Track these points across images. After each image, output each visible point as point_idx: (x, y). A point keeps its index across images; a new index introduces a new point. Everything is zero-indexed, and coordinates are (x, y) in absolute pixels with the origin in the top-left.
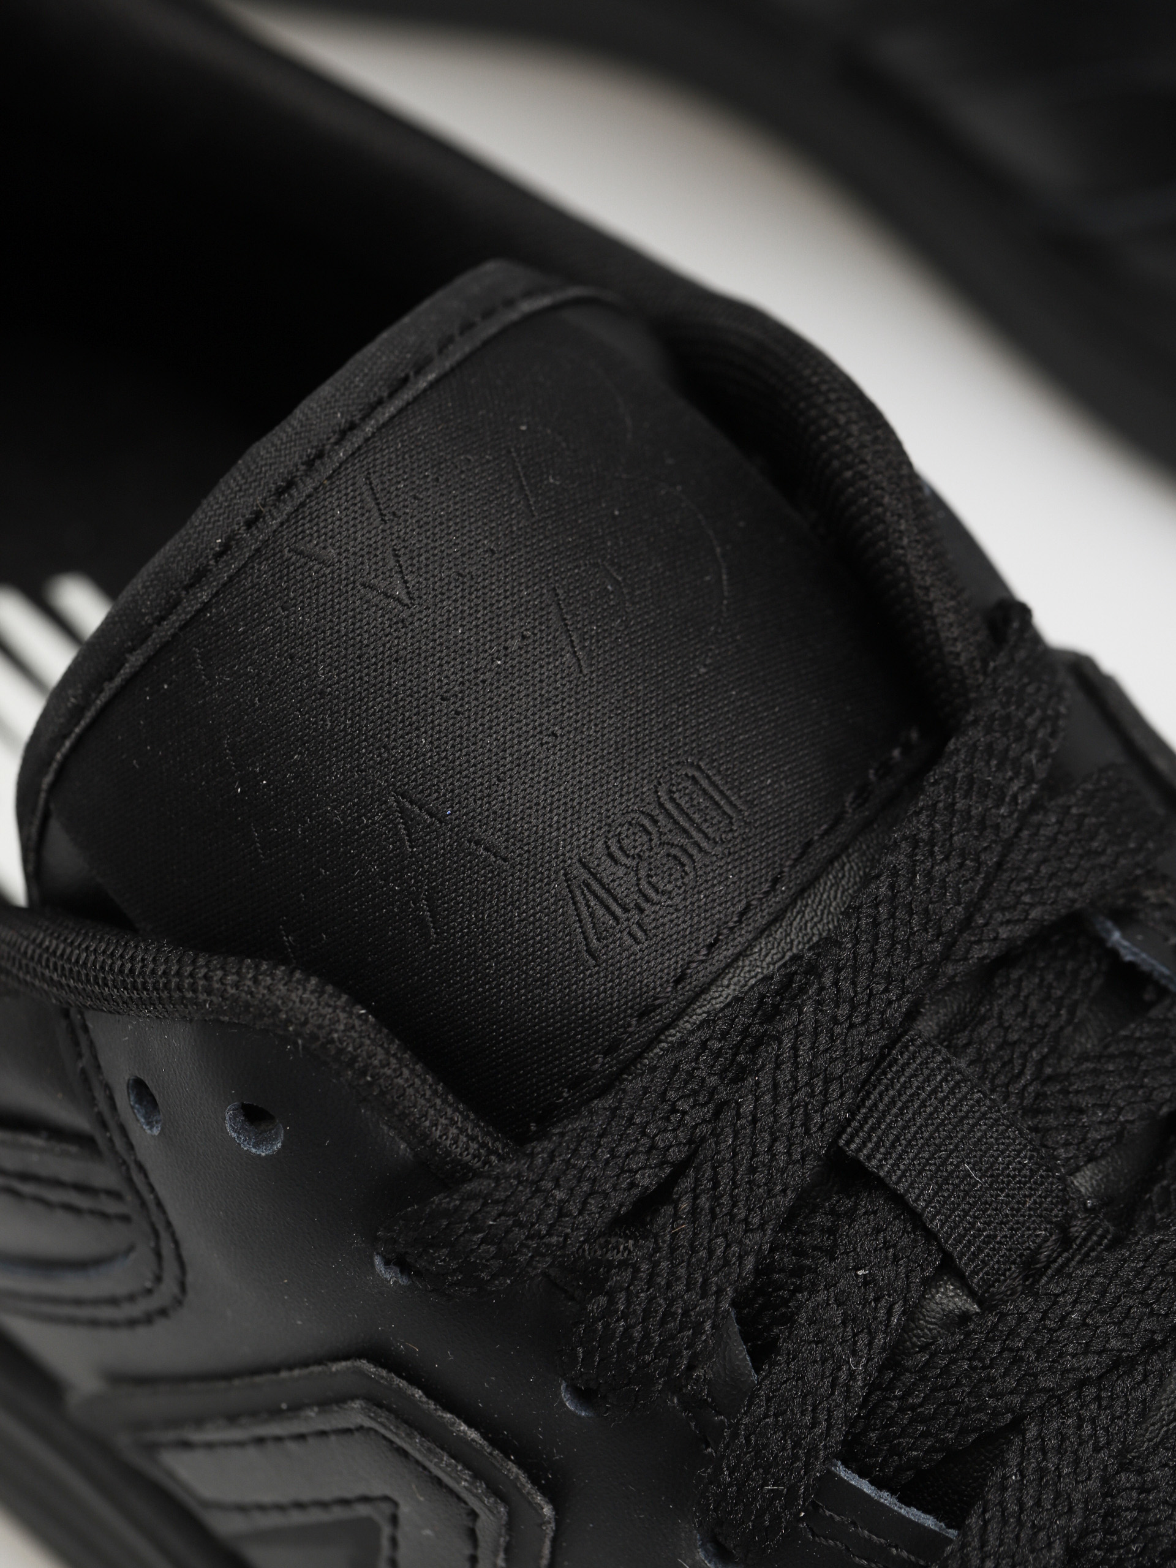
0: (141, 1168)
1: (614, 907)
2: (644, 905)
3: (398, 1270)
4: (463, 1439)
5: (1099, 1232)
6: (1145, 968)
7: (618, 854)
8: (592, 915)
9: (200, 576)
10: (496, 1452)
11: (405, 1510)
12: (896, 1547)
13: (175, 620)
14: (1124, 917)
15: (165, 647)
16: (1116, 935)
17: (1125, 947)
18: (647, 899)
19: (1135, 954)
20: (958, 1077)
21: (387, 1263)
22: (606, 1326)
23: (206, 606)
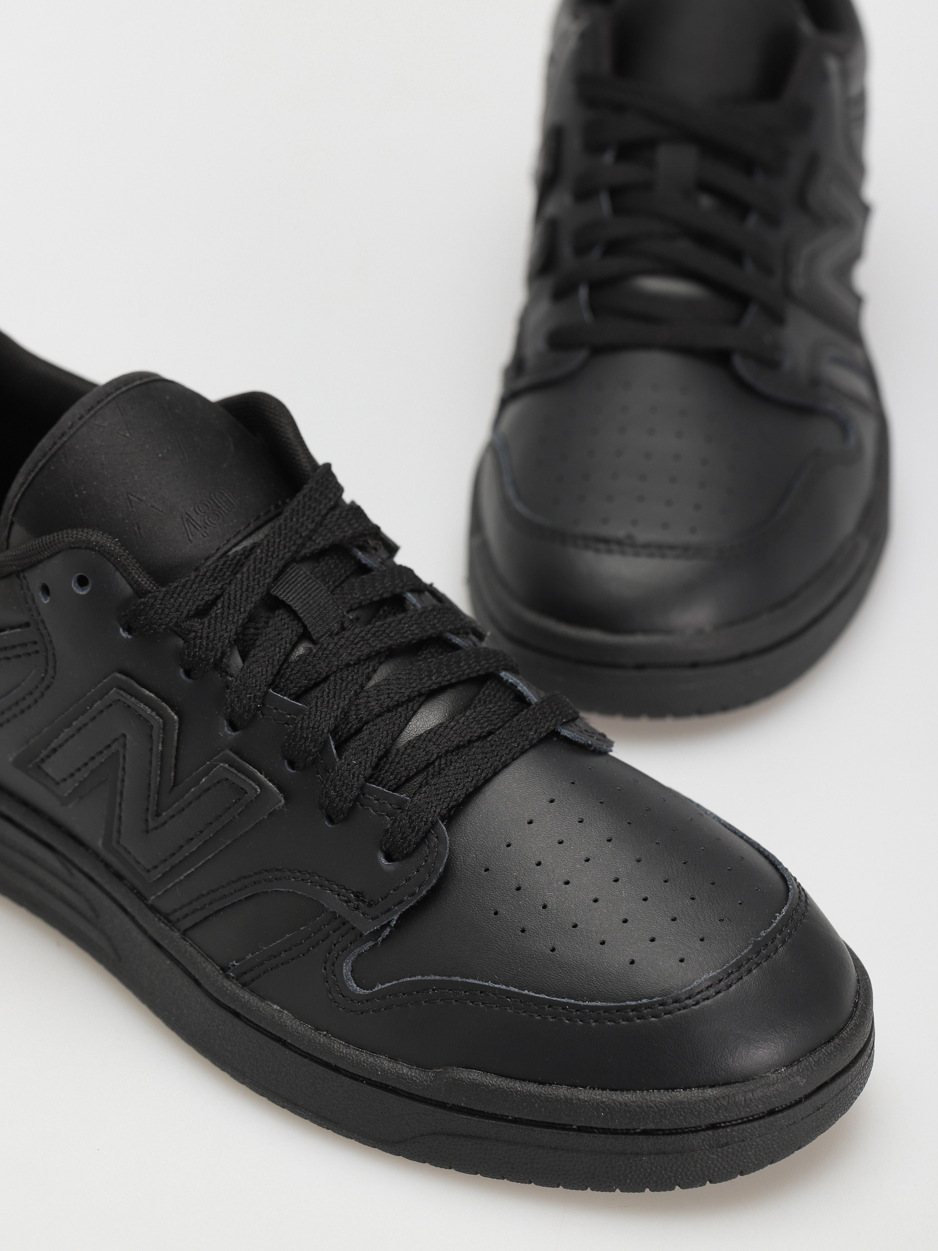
0: (43, 622)
1: (197, 527)
2: (207, 526)
3: (127, 633)
4: (147, 696)
5: (355, 626)
6: (370, 566)
7: (199, 512)
8: (190, 529)
9: (63, 434)
10: (159, 699)
11: (128, 736)
12: (289, 714)
13: (56, 447)
14: (363, 548)
15: (53, 456)
16: (360, 553)
17: (363, 558)
18: (207, 525)
19: (366, 560)
20: (309, 577)
21: (124, 630)
22: (194, 642)
23: (66, 442)
